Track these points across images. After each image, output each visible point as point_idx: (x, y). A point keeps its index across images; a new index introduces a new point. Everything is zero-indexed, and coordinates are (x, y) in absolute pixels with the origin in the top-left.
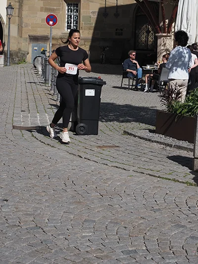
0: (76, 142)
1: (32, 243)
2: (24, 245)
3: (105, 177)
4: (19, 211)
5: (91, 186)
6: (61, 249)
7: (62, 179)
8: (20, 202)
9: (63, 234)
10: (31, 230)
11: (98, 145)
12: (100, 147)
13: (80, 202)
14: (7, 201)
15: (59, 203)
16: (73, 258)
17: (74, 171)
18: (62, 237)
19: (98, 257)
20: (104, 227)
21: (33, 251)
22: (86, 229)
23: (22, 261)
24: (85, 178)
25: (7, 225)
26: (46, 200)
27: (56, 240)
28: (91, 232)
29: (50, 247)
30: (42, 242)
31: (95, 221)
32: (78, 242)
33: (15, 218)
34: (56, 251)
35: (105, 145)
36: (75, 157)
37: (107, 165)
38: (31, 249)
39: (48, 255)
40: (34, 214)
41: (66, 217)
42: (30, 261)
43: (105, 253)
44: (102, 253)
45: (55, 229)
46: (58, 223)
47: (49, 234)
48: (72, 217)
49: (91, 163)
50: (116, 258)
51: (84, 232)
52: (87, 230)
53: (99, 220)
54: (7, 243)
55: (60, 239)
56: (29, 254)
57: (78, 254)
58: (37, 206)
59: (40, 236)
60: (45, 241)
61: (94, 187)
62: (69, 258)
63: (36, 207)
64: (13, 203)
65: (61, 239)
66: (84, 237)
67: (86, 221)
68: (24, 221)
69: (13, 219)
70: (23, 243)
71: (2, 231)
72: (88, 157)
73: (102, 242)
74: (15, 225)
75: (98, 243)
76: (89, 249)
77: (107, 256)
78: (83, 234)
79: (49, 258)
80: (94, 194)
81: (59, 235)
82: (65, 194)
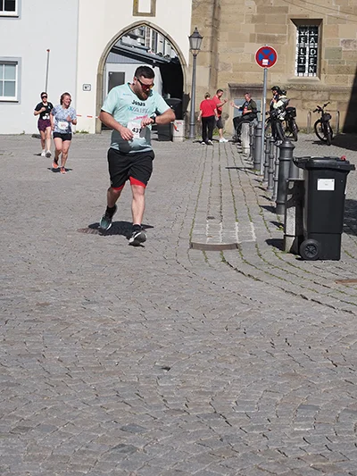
0: (300, 272)
1: (205, 441)
2: (192, 442)
3: (344, 334)
4: (186, 387)
5: (319, 347)
6: (253, 452)
7: (268, 335)
8: (191, 372)
9: (258, 428)
10: (205, 418)
11: (337, 277)
12: (340, 281)
13: (294, 375)
14: (168, 369)
15: (259, 376)
16: (273, 468)
17: (290, 322)
18: (258, 432)
19: (318, 467)
20: (334, 417)
21: (205, 453)
22: (301, 419)
23: (185, 469)
24: (309, 334)
25: (165, 409)
26: (236, 370)
27: (246, 437)
28: (309, 426)
29: (235, 449)
30: (221, 440)
31: (317, 408)
32: (285, 441)
33: (179, 399)
34: (245, 455)
35: (350, 277)
36: (295, 297)
37: (351, 312)
38: (202, 450)
39: (231, 460)
40: (212, 393)
41: (267, 399)
42: (199, 470)
43: (330, 463)
44: (324, 461)
45: (246, 418)
46: (252, 408)
47: (236, 426)
48: (279, 399)
49: (323, 309)
50: (348, 471)
51: (297, 426)
52: (303, 423)
53: (325, 406)
54: (162, 439)
55: (252, 436)
56: (198, 458)
57: (283, 461)
58: (220, 379)
59: (220, 429)
60: (227, 437)
61: (324, 349)
62: (266, 467)
63: (217, 381)
64: (178, 373)
65: (256, 435)
66: (294, 434)
67: (302, 406)
68: (194, 404)
69: (175, 399)
70: (190, 440)
71: (155, 419)
72: (319, 297)
73: (327, 442)
74: (179, 410)
75: (319, 444)
76: (302, 455)
77: (333, 468)
78: (295, 429)
79: (232, 466)
80: (323, 362)
81: (252, 428)
82: (268, 361)
